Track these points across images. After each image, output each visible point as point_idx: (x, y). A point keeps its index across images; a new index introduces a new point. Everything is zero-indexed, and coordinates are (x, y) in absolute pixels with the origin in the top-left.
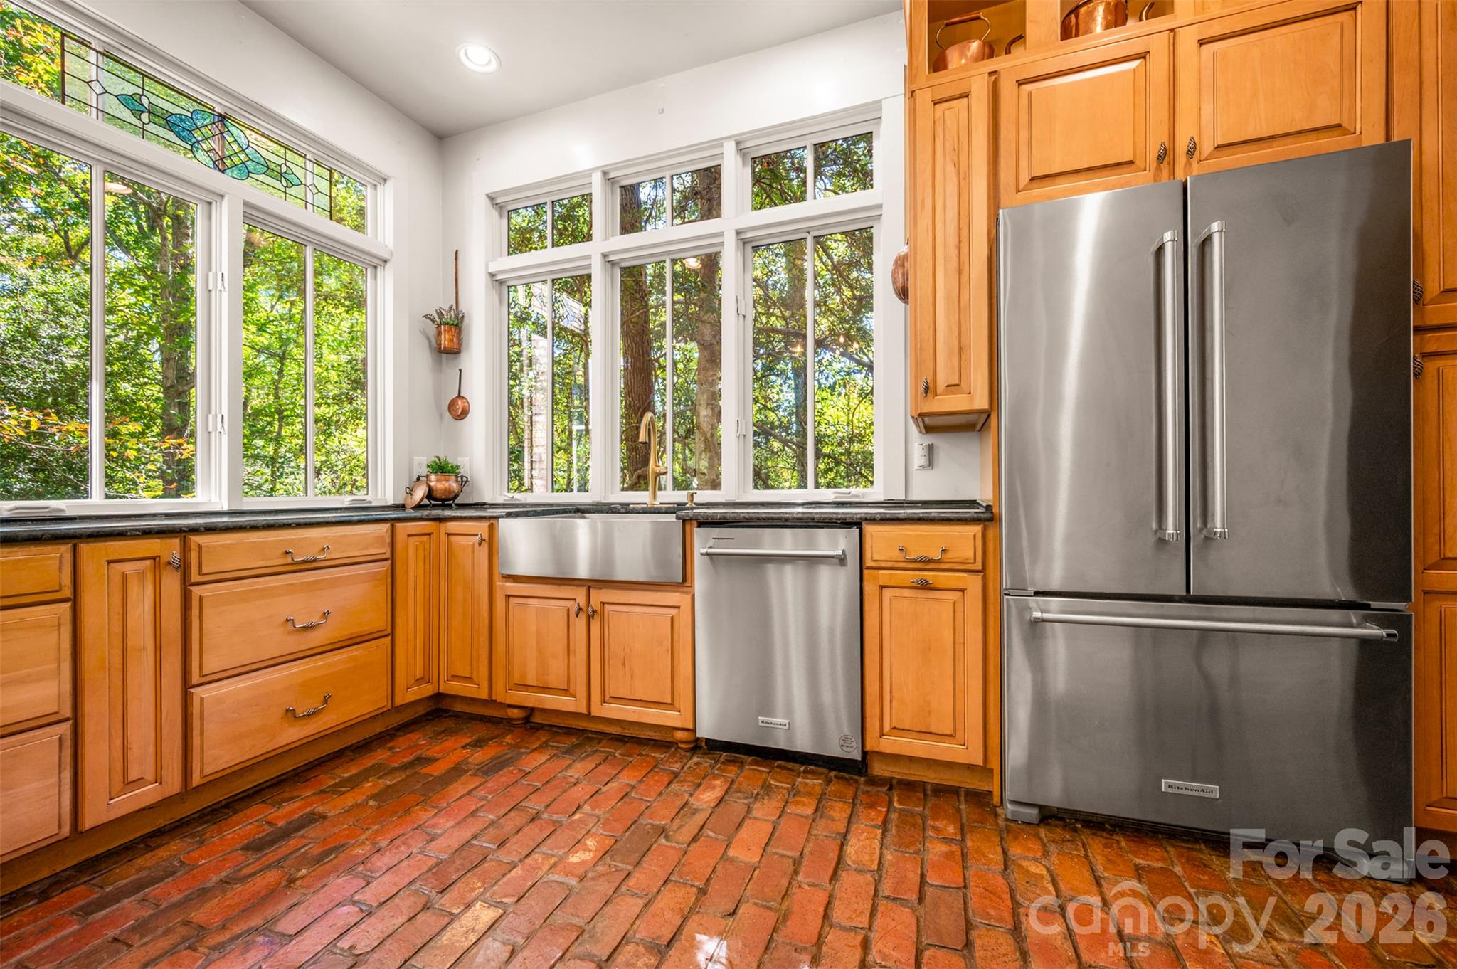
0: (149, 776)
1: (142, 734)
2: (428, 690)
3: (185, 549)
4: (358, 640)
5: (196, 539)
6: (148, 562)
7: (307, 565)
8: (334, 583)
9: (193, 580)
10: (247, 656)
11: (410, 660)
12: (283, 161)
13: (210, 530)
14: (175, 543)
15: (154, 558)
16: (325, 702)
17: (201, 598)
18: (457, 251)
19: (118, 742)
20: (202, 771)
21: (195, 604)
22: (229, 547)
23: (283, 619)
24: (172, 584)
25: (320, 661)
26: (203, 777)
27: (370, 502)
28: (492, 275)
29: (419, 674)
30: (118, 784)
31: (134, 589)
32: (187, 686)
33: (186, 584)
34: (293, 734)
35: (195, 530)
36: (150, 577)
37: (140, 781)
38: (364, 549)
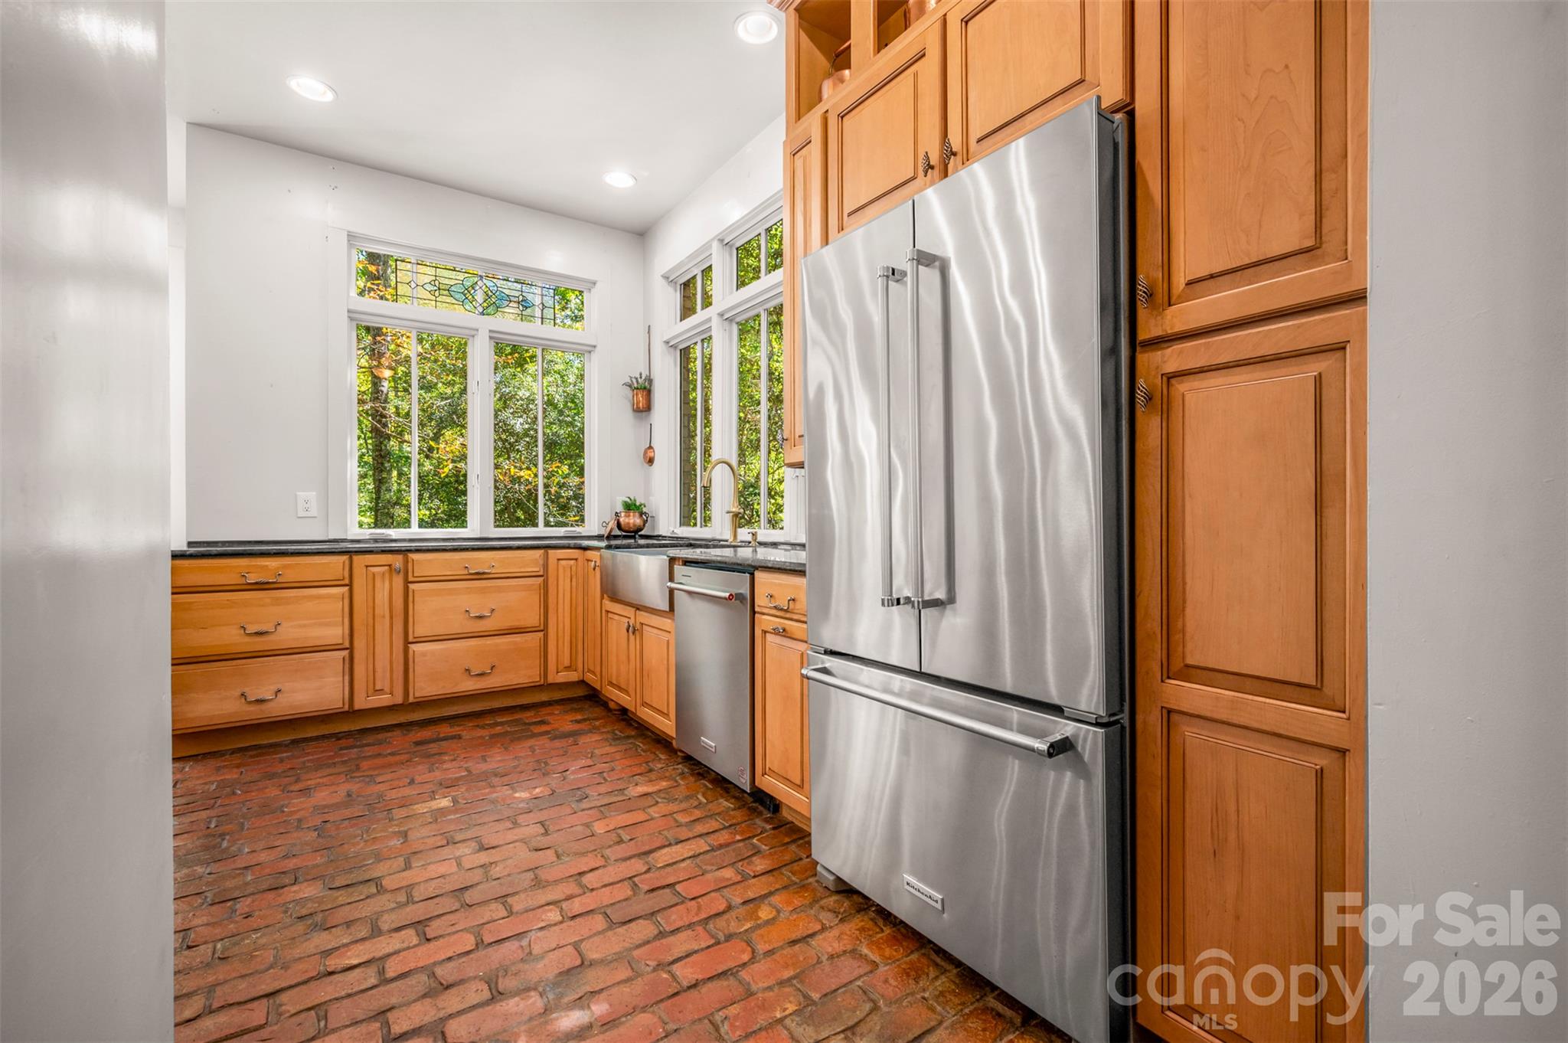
0: (387, 689)
1: (382, 663)
2: (573, 676)
3: (406, 562)
4: (517, 631)
5: (412, 556)
6: (387, 568)
7: (480, 576)
8: (499, 589)
9: (410, 580)
10: (441, 630)
11: (560, 649)
12: (520, 293)
13: (418, 551)
14: (400, 557)
15: (390, 566)
16: (493, 668)
17: (413, 591)
18: (649, 326)
19: (371, 666)
20: (414, 695)
21: (411, 594)
22: (430, 561)
23: (464, 610)
24: (398, 581)
25: (489, 641)
26: (415, 698)
27: (580, 533)
28: (667, 342)
29: (567, 663)
30: (371, 691)
31: (378, 584)
32: (407, 643)
33: (407, 582)
34: (470, 685)
35: (410, 551)
36: (387, 576)
37: (381, 691)
38: (520, 568)
